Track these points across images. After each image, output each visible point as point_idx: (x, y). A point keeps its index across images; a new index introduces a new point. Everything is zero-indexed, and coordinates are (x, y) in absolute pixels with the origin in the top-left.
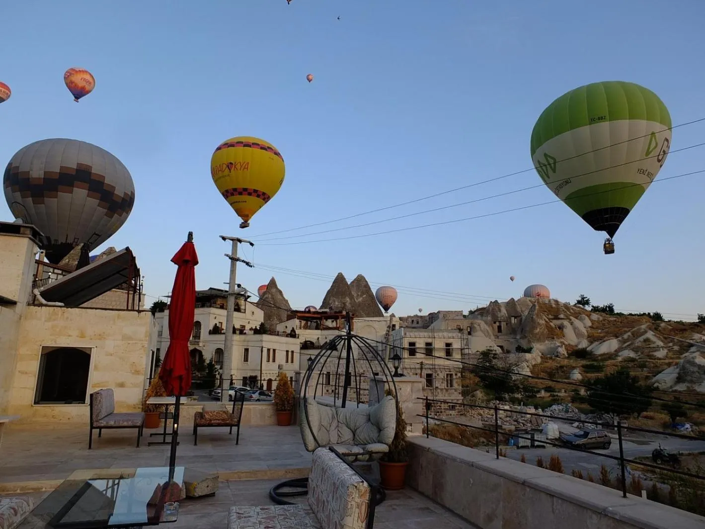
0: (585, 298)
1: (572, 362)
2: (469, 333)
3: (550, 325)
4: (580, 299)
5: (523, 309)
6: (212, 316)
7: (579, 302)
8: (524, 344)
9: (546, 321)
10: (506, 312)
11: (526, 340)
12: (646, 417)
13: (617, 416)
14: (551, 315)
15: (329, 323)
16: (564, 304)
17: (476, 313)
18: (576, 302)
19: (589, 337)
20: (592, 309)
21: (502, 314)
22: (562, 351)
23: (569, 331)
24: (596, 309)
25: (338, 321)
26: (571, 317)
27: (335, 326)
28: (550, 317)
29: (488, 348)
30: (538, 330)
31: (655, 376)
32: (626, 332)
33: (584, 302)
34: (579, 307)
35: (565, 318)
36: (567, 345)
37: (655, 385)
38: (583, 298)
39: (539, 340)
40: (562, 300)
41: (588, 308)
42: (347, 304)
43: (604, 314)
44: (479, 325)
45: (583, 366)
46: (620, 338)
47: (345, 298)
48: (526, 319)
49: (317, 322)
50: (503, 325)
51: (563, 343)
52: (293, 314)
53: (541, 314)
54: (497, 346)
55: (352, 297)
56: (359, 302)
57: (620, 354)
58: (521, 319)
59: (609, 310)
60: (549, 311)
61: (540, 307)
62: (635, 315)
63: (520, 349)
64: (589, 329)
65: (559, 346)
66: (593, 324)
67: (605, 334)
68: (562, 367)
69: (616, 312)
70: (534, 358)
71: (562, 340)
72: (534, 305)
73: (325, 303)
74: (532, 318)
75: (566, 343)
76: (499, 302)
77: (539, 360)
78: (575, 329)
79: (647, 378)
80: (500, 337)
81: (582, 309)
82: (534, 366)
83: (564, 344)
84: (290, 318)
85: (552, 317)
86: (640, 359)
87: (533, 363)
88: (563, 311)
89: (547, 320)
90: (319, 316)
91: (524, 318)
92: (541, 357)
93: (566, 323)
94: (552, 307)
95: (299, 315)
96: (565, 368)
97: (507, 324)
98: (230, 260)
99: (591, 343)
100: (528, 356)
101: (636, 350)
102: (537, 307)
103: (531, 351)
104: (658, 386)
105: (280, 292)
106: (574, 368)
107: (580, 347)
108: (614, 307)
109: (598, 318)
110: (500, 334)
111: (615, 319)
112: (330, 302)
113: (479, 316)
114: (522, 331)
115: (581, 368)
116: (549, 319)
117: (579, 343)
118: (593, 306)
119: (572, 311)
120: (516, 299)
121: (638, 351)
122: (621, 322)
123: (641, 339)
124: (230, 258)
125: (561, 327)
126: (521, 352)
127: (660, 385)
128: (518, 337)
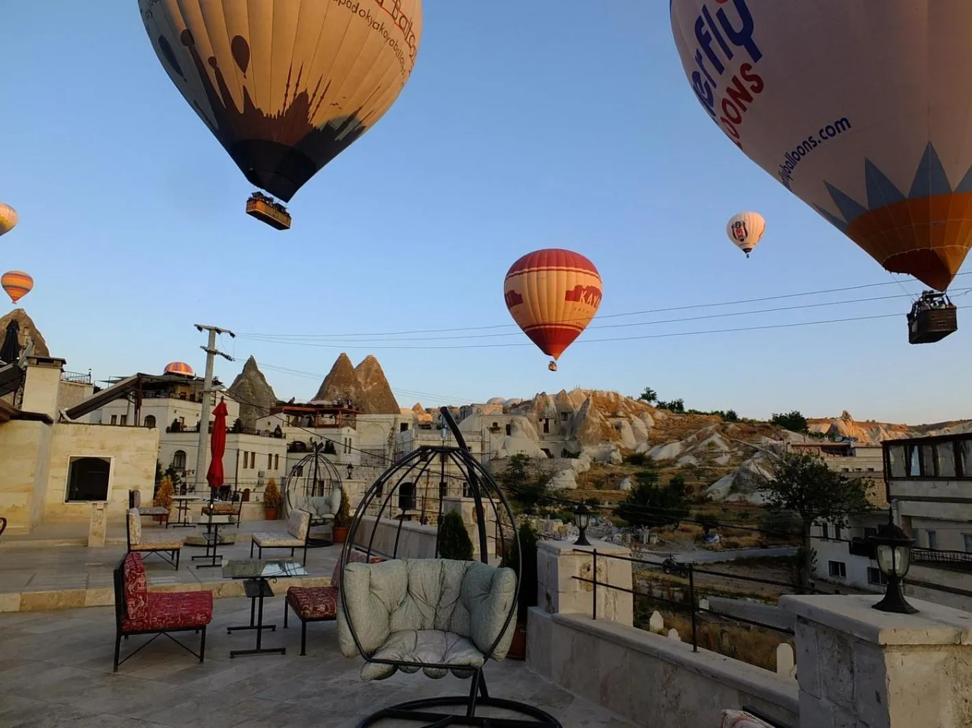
0: (651, 391)
1: (625, 470)
2: (509, 433)
3: (606, 425)
4: (645, 393)
5: (576, 404)
6: (171, 411)
7: (644, 397)
8: (572, 447)
9: (601, 420)
10: (555, 407)
11: (576, 442)
12: (683, 530)
13: (648, 528)
14: (609, 412)
15: (327, 419)
16: (625, 399)
17: (520, 407)
18: (641, 396)
19: (650, 439)
20: (658, 406)
21: (550, 410)
22: (617, 456)
23: (627, 432)
24: (662, 406)
25: (338, 416)
26: (633, 416)
27: (334, 423)
28: (607, 414)
29: (519, 453)
30: (591, 430)
31: (710, 485)
32: (691, 434)
33: (649, 396)
34: (643, 403)
35: (624, 416)
36: (623, 449)
37: (708, 496)
38: (649, 392)
39: (591, 443)
40: (624, 394)
41: (654, 404)
42: (352, 394)
43: (669, 412)
44: (521, 423)
45: (636, 474)
46: (683, 442)
47: (348, 386)
48: (577, 417)
49: (311, 419)
50: (551, 422)
51: (618, 446)
52: (280, 407)
53: (596, 410)
54: (542, 449)
55: (357, 385)
56: (368, 391)
57: (680, 460)
58: (573, 416)
59: (677, 407)
60: (607, 407)
61: (596, 402)
62: (704, 414)
63: (567, 454)
64: (651, 430)
65: (613, 450)
66: (656, 423)
67: (668, 436)
68: (612, 475)
69: (686, 410)
70: (583, 463)
71: (618, 443)
72: (588, 400)
73: (321, 394)
74: (585, 415)
75: (623, 446)
76: (547, 394)
77: (588, 467)
78: (634, 429)
79: (702, 487)
80: (546, 438)
81: (648, 405)
82: (581, 474)
83: (620, 448)
84: (273, 412)
85: (610, 414)
86: (700, 466)
87: (580, 471)
88: (624, 407)
89: (603, 418)
90: (313, 409)
91: (576, 414)
92: (591, 464)
93: (625, 422)
94: (610, 402)
95: (286, 408)
96: (616, 477)
97: (555, 422)
98: (206, 353)
99: (652, 446)
100: (574, 462)
101: (697, 456)
102: (591, 402)
103: (578, 455)
104: (711, 497)
105: (262, 376)
106: (626, 476)
107: (638, 451)
108: (683, 404)
109: (663, 417)
110: (546, 434)
111: (680, 418)
112: (329, 391)
113: (523, 412)
114: (572, 432)
115: (633, 476)
116: (606, 417)
117: (638, 446)
118: (659, 402)
119: (633, 407)
120: (567, 392)
121: (699, 457)
122: (688, 422)
123: (706, 442)
124: (206, 350)
125: (618, 427)
126: (567, 457)
127: (712, 495)
128: (567, 439)
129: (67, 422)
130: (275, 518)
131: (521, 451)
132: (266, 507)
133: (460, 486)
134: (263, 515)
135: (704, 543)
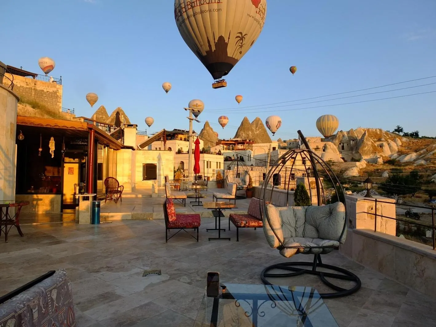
0: (400, 127)
1: (385, 167)
2: (324, 150)
3: (375, 145)
4: (397, 128)
5: (359, 135)
6: (177, 145)
7: (396, 130)
8: (357, 157)
9: (372, 143)
10: (347, 137)
11: (358, 154)
12: (417, 197)
13: (397, 196)
14: (376, 139)
15: (240, 147)
16: (385, 132)
17: (330, 138)
18: (394, 130)
19: (399, 152)
20: (404, 135)
21: (345, 138)
22: (380, 161)
23: (386, 148)
24: (406, 135)
25: (245, 145)
26: (389, 140)
27: (243, 148)
28: (375, 140)
29: (330, 159)
30: (367, 148)
31: (433, 175)
32: (423, 149)
33: (399, 130)
34: (396, 134)
35: (385, 140)
36: (384, 157)
37: (432, 180)
38: (399, 128)
39: (366, 154)
40: (384, 130)
41: (401, 134)
42: (250, 135)
43: (410, 138)
44: (330, 146)
45: (390, 169)
46: (418, 153)
47: (248, 131)
48: (359, 142)
49: (233, 146)
50: (345, 145)
51: (381, 156)
52: (219, 142)
53: (370, 138)
54: (341, 158)
55: (252, 131)
56: (257, 133)
57: (416, 162)
58: (357, 142)
59: (415, 135)
60: (375, 136)
61: (369, 134)
62: (431, 138)
63: (354, 160)
64: (400, 147)
65: (379, 158)
66: (402, 144)
67: (409, 150)
68: (378, 170)
69: (420, 136)
70: (362, 164)
71: (381, 154)
72: (365, 133)
73: (237, 135)
74: (363, 140)
75: (384, 156)
76: (343, 131)
77: (365, 166)
78: (390, 147)
79: (429, 176)
80: (343, 153)
81: (398, 135)
82: (361, 169)
83: (382, 156)
84: (218, 144)
85: (377, 140)
86: (427, 165)
87: (361, 168)
88: (384, 136)
89: (373, 142)
90: (234, 142)
91: (358, 140)
92: (366, 164)
93: (385, 144)
94: (377, 134)
95: (222, 142)
96: (380, 171)
97: (348, 145)
98: (189, 120)
99: (400, 155)
100: (358, 163)
101: (426, 160)
102: (367, 134)
103: (360, 160)
104: (434, 181)
105: (212, 129)
106: (385, 170)
107: (392, 158)
108: (419, 133)
109: (406, 140)
110: (343, 150)
111: (417, 140)
112: (240, 134)
113: (331, 140)
114: (356, 149)
116: (375, 141)
117: (392, 155)
118: (404, 133)
119: (390, 136)
120: (354, 129)
121: (428, 160)
122: (421, 143)
123: (432, 153)
124: (189, 119)
125: (381, 146)
126: (354, 161)
128: (354, 152)
129: (140, 150)
130: (221, 188)
131: (331, 159)
132: (217, 183)
133: (301, 175)
134: (216, 186)
135: (429, 204)
